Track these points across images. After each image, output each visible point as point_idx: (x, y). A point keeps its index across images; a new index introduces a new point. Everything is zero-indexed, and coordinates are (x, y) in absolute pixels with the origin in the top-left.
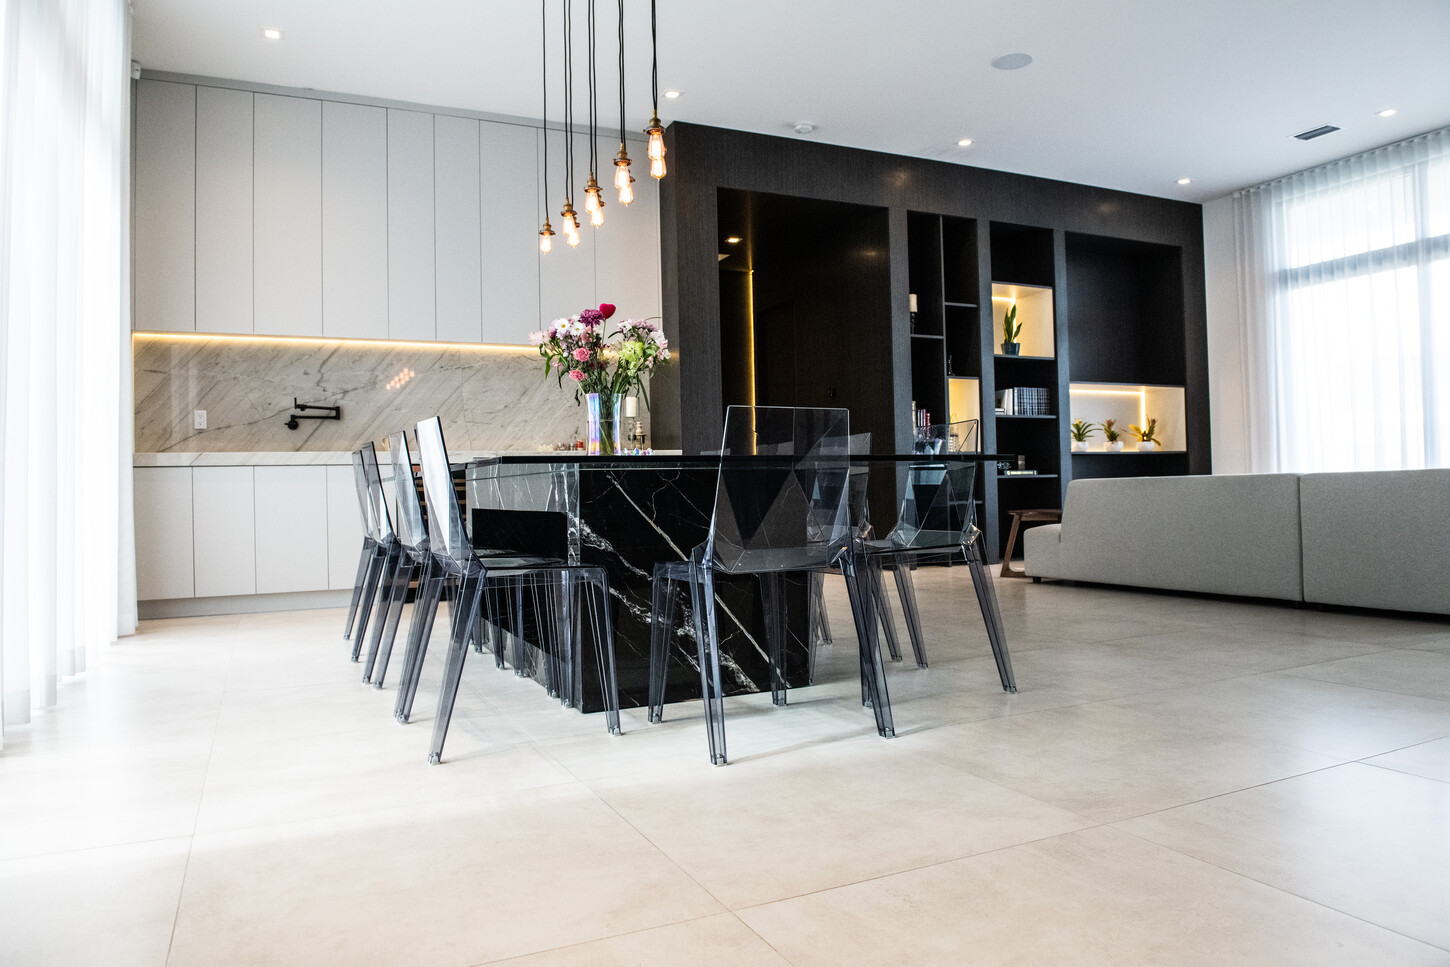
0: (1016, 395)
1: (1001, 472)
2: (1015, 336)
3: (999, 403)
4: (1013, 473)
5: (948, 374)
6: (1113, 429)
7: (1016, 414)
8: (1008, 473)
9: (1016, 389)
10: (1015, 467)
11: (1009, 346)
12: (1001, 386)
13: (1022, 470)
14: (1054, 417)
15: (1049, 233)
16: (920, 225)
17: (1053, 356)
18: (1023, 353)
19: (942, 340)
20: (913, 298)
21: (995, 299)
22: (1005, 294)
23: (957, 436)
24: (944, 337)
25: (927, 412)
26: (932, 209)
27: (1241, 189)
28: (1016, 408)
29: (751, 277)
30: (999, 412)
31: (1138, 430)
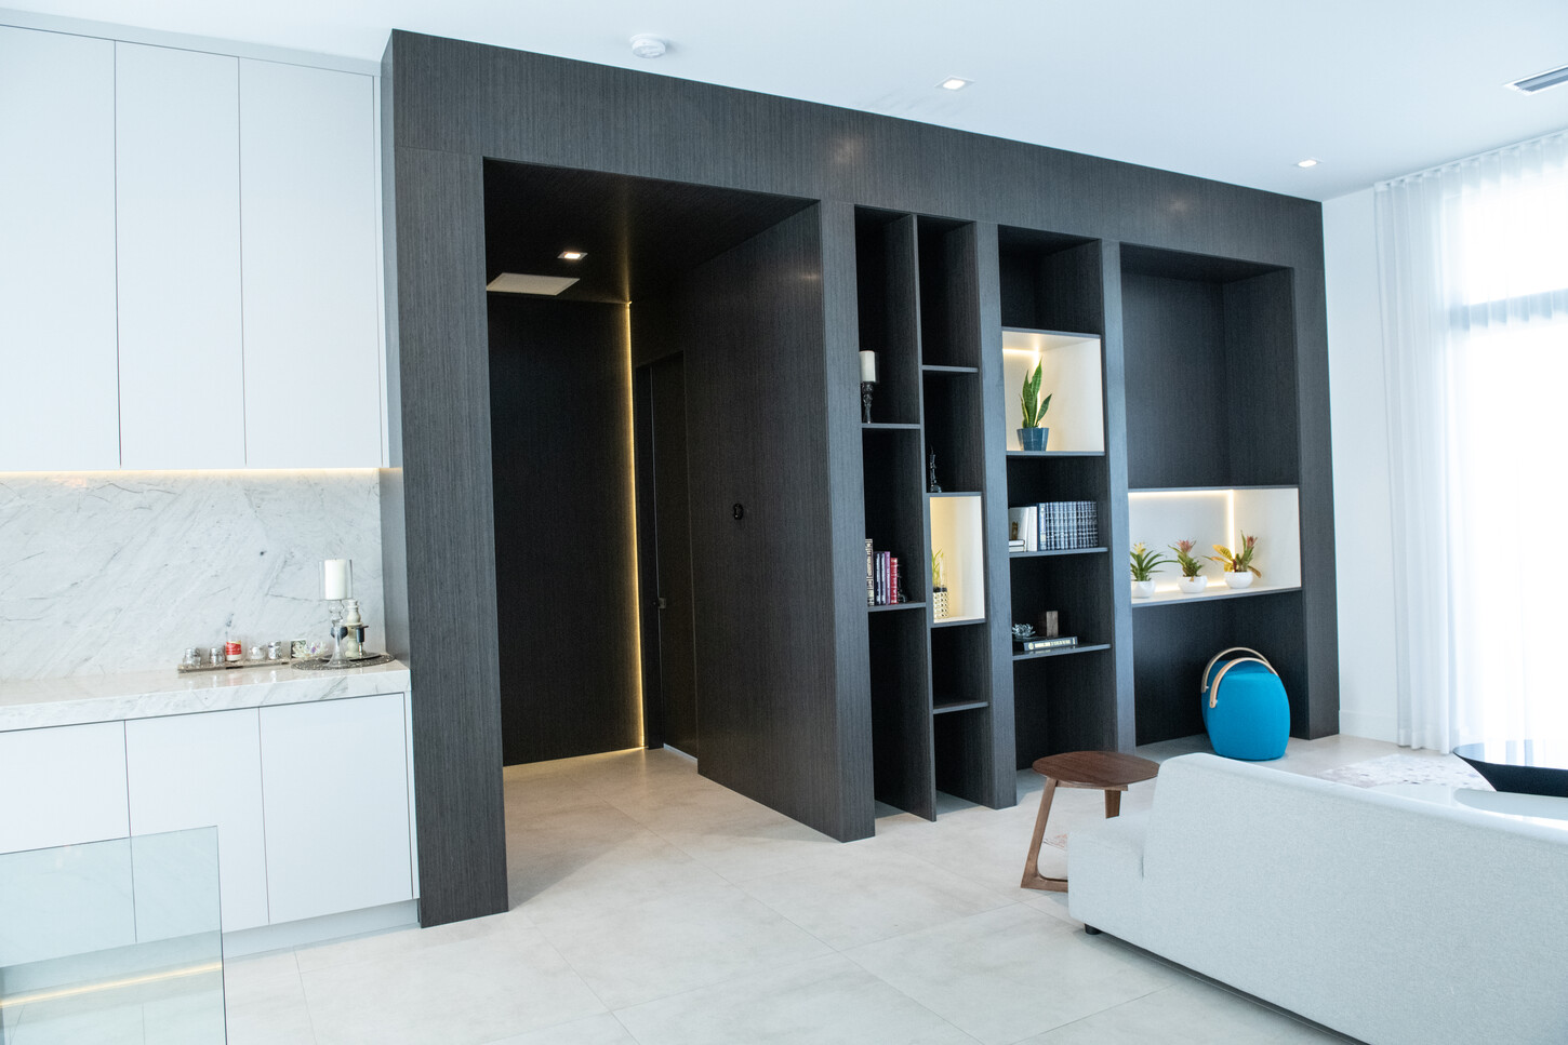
0: (1042, 515)
1: (1018, 646)
2: (1040, 417)
3: (1014, 531)
4: (1039, 645)
5: (928, 490)
6: (1190, 555)
7: (1043, 547)
8: (1031, 646)
9: (1042, 506)
10: (1040, 634)
11: (1032, 435)
12: (1018, 499)
13: (1052, 638)
14: (1103, 549)
15: (1095, 243)
16: (874, 231)
17: (1102, 449)
18: (1052, 447)
19: (919, 430)
20: (869, 358)
21: (1008, 352)
22: (1025, 345)
23: (945, 590)
24: (921, 426)
25: (892, 556)
26: (898, 205)
27: (1387, 178)
28: (1043, 538)
29: (628, 311)
30: (1016, 548)
31: (1226, 552)
